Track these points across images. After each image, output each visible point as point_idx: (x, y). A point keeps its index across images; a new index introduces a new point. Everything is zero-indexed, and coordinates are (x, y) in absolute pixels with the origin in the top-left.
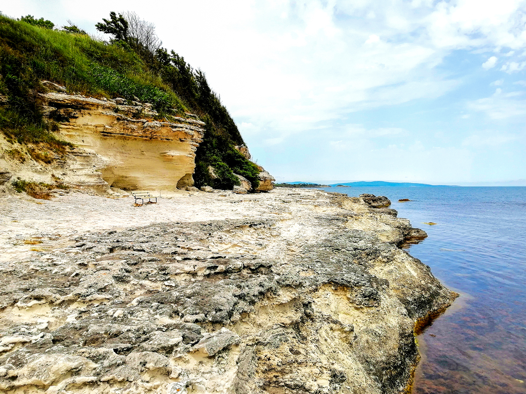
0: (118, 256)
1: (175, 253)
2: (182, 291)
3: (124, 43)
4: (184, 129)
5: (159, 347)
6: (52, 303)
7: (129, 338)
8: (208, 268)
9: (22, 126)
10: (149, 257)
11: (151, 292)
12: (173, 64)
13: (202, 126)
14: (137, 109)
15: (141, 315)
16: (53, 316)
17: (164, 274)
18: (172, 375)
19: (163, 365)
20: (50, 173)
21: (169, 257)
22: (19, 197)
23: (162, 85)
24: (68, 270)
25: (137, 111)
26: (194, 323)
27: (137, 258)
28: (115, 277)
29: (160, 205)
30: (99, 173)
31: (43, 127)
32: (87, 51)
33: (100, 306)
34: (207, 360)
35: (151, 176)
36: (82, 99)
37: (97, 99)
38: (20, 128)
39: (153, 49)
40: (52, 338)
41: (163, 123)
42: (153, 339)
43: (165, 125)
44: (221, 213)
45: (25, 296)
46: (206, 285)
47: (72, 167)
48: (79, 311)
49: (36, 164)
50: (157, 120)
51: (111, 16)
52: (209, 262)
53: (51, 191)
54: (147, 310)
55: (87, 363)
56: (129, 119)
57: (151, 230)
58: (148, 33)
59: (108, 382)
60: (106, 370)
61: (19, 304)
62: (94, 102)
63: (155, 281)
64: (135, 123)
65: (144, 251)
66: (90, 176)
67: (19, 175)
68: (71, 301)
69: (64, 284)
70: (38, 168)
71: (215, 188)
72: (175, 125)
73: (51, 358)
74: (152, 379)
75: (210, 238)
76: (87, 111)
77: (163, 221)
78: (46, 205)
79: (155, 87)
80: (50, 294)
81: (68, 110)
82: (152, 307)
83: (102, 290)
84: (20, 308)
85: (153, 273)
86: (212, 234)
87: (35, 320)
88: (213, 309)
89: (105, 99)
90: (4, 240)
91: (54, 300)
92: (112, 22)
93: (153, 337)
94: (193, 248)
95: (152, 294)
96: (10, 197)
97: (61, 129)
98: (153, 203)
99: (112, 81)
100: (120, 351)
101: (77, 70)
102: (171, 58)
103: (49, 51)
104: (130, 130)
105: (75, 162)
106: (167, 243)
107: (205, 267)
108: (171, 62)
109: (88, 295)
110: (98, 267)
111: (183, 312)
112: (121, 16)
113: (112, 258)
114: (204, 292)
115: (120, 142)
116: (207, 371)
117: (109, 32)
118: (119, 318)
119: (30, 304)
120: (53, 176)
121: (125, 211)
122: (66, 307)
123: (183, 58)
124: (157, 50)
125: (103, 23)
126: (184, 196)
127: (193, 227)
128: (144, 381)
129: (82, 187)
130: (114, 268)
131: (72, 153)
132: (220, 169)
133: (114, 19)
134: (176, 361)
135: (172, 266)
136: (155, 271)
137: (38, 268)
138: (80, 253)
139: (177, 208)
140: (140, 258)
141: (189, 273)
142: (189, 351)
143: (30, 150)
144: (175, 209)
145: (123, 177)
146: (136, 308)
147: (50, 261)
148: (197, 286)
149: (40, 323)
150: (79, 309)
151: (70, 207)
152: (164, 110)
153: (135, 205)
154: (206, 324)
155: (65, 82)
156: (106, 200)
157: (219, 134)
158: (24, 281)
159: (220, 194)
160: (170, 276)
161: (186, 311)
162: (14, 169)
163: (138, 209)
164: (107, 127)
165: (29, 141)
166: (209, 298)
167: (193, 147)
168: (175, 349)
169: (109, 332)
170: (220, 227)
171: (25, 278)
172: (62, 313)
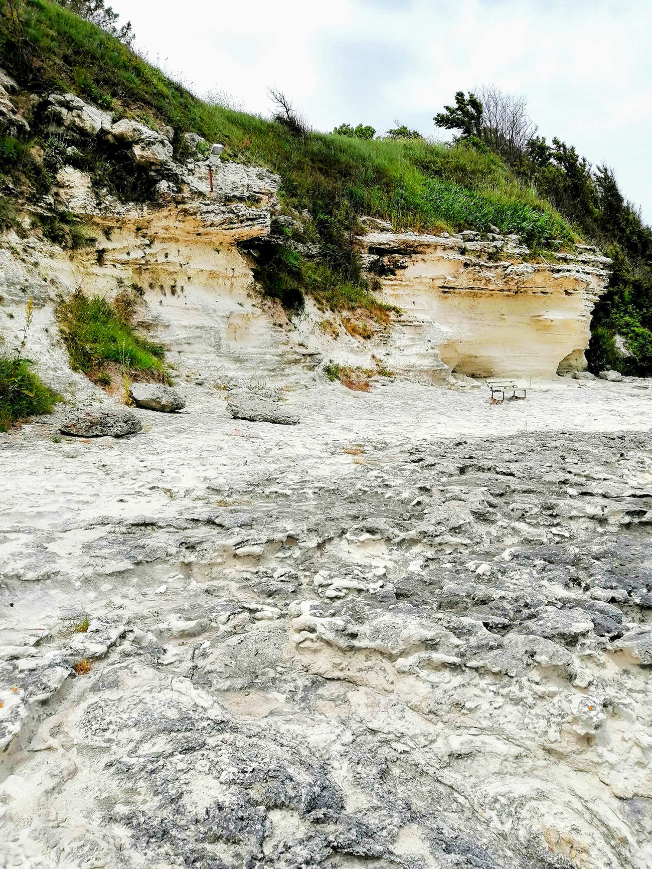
0: (473, 480)
1: (564, 482)
2: (583, 547)
3: (477, 139)
4: (574, 273)
5: (555, 632)
6: (388, 540)
7: (504, 609)
8: (627, 513)
9: (335, 286)
10: (523, 486)
11: (530, 541)
12: (555, 162)
13: (606, 266)
14: (496, 247)
15: (517, 577)
16: (390, 560)
17: (551, 515)
18: (577, 682)
19: (563, 662)
20: (370, 353)
21: (554, 488)
22: (331, 387)
23: (537, 202)
24: (405, 495)
25: (495, 250)
26: (609, 602)
27: (504, 486)
28: (474, 513)
29: (531, 403)
30: (436, 351)
31: (361, 286)
32: (421, 163)
33: (454, 555)
34: (638, 669)
35: (515, 355)
36: (413, 238)
37: (435, 235)
38: (333, 290)
39: (521, 143)
40: (395, 590)
41: (537, 265)
42: (543, 618)
43: (540, 269)
44: (639, 418)
45: (356, 527)
46: (626, 542)
47: (398, 343)
48: (424, 556)
49: (352, 340)
50: (526, 261)
51: (457, 99)
52: (629, 503)
53: (371, 379)
54: (528, 571)
55: (446, 636)
56: (482, 263)
57: (520, 442)
58: (514, 115)
59: (477, 669)
60: (474, 652)
61: (348, 535)
62: (430, 241)
63: (536, 525)
64: (492, 269)
65: (513, 475)
66: (424, 356)
67: (331, 356)
68: (414, 542)
69: (402, 515)
70: (355, 346)
71: (626, 373)
72: (558, 267)
73: (399, 619)
74: (544, 680)
75: (622, 462)
76: (420, 256)
77: (539, 429)
78: (366, 399)
79: (525, 205)
80: (388, 527)
81: (393, 258)
82: (535, 566)
83: (456, 530)
84: (350, 542)
85: (533, 512)
86: (625, 454)
87: (369, 561)
88: (643, 584)
89: (447, 235)
90: (320, 446)
91: (391, 536)
92: (457, 109)
93: (544, 615)
94: (596, 476)
95: (532, 545)
96: (321, 387)
97: (384, 287)
98: (520, 398)
99: (457, 206)
100: (492, 627)
101: (407, 194)
102: (552, 151)
103: (370, 172)
104: (484, 281)
105: (402, 335)
106: (550, 465)
107: (622, 511)
108: (552, 160)
109: (437, 536)
110: (448, 495)
111: (588, 581)
112: (471, 96)
113: (465, 483)
114: (624, 553)
115: (468, 301)
116: (638, 689)
117: (452, 127)
118: (484, 577)
119: (362, 538)
120: (374, 357)
121: (476, 411)
122: (407, 549)
123: (573, 149)
124: (528, 143)
125: (445, 112)
126: (569, 388)
127: (592, 441)
128: (532, 681)
129: (411, 374)
130: (470, 498)
131: (399, 322)
132: (636, 340)
133: (462, 103)
134: (582, 660)
135: (563, 504)
136: (536, 510)
137: (367, 489)
138: (418, 472)
139: (560, 407)
140: (509, 486)
141: (592, 518)
142: (606, 648)
143: (345, 320)
144: (557, 410)
145: (471, 357)
146: (510, 564)
147: (379, 480)
148: (610, 541)
149: (376, 567)
150: (424, 554)
151: (396, 402)
152: (539, 244)
153: (491, 402)
154: (629, 608)
155: (390, 215)
156: (446, 393)
157: (637, 277)
158: (352, 505)
159: (635, 384)
160: (560, 520)
161: (594, 581)
162: (326, 348)
163: (497, 409)
164: (449, 278)
165: (343, 307)
166: (633, 565)
167: (588, 303)
168: (581, 640)
169: (472, 596)
170: (640, 443)
171: (352, 500)
172: (402, 557)
